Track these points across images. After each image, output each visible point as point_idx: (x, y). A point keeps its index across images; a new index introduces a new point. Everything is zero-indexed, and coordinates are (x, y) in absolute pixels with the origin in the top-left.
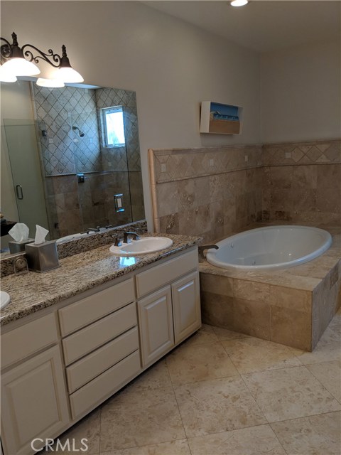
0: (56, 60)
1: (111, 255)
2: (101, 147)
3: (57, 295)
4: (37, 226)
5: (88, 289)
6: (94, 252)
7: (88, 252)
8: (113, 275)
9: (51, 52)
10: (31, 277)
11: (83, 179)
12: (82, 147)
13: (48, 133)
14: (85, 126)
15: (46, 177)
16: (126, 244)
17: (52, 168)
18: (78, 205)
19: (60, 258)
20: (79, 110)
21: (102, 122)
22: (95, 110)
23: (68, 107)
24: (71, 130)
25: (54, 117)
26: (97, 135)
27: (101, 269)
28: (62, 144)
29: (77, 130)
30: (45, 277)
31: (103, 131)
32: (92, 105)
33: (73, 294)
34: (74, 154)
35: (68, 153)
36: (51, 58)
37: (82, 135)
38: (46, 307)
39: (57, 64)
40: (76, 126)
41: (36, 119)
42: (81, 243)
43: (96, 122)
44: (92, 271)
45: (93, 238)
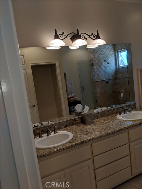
0: (94, 37)
1: (117, 119)
2: (116, 68)
3: (91, 138)
4: (85, 106)
5: (105, 136)
6: (109, 117)
7: (107, 117)
8: (117, 130)
9: (92, 34)
10: (82, 127)
11: (108, 82)
12: (108, 68)
13: (94, 64)
14: (110, 59)
15: (93, 82)
16: (125, 114)
17: (95, 78)
18: (106, 93)
19: (94, 119)
20: (107, 53)
21: (117, 57)
22: (114, 52)
23: (102, 53)
24: (104, 62)
25: (97, 57)
26: (115, 63)
27: (112, 127)
28: (100, 68)
29: (106, 62)
30: (87, 128)
31: (117, 61)
32: (113, 50)
33: (98, 138)
34: (105, 71)
35: (102, 72)
36: (92, 37)
37: (108, 64)
38: (86, 142)
39: (95, 38)
40: (106, 60)
41: (89, 59)
42: (104, 113)
43: (114, 57)
44: (107, 127)
45: (109, 110)
